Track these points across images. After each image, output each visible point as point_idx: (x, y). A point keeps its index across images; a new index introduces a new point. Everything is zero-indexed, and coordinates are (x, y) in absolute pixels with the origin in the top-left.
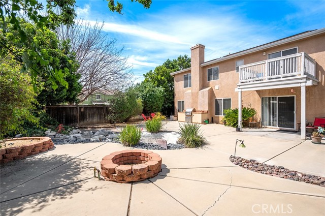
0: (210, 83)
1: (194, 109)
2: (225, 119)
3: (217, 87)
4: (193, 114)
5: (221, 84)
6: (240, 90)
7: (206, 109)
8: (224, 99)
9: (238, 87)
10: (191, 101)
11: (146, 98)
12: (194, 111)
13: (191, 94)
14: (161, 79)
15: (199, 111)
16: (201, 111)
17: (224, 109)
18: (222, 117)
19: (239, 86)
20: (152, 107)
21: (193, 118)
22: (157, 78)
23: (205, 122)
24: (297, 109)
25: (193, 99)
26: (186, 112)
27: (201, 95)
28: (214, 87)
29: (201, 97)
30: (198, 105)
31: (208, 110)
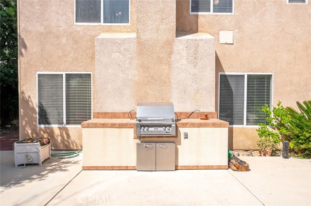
5: (240, 28)
7: (208, 106)
8: (249, 77)
16: (189, 116)
18: (242, 131)
21: (184, 146)
26: (138, 122)
27: (184, 53)
28: (217, 35)
29: (184, 61)
30: (170, 89)
31: (214, 110)
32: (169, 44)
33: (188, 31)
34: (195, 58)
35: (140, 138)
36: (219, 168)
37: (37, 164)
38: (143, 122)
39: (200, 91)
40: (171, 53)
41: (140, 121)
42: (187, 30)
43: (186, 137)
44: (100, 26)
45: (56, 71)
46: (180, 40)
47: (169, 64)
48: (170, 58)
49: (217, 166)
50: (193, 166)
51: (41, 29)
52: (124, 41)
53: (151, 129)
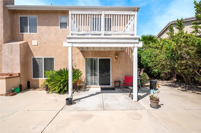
0: (24, 36)
2: (47, 83)
3: (34, 42)
5: (40, 39)
6: (70, 45)
8: (45, 58)
9: (68, 41)
16: (7, 75)
17: (45, 70)
18: (42, 80)
19: (70, 38)
23: (13, 91)
24: (112, 69)
31: (20, 72)
32: (1, 46)
39: (14, 65)
46: (5, 45)
47: (1, 54)
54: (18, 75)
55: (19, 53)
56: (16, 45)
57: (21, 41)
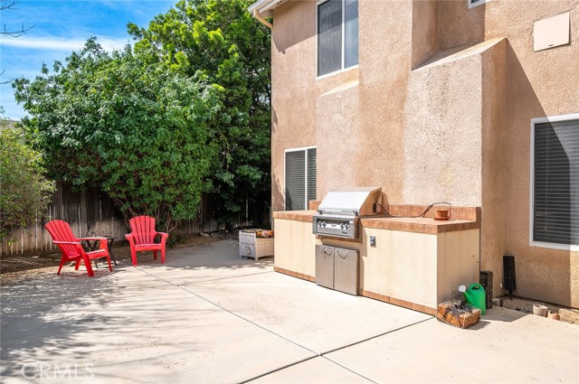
1: (377, 195)
4: (369, 232)
7: (468, 195)
10: (355, 142)
11: (91, 129)
12: (377, 207)
13: (355, 101)
14: (205, 39)
15: (410, 211)
16: (425, 212)
20: (139, 183)
21: (372, 259)
22: (189, 36)
25: (368, 131)
26: (318, 215)
27: (424, 96)
28: (527, 35)
29: (424, 111)
30: (402, 164)
31: (479, 204)
32: (402, 83)
33: (464, 45)
34: (444, 101)
35: (322, 237)
36: (422, 309)
37: (253, 259)
38: (324, 215)
39: (452, 164)
40: (403, 100)
41: (321, 212)
42: (463, 42)
43: (374, 244)
44: (341, 73)
45: (299, 147)
46: (418, 74)
47: (401, 120)
48: (403, 109)
49: (417, 305)
50: (383, 296)
51: (288, 95)
52: (344, 93)
53: (329, 226)
54: (473, 218)
55: (480, 101)
56: (463, 64)
57: (475, 44)
